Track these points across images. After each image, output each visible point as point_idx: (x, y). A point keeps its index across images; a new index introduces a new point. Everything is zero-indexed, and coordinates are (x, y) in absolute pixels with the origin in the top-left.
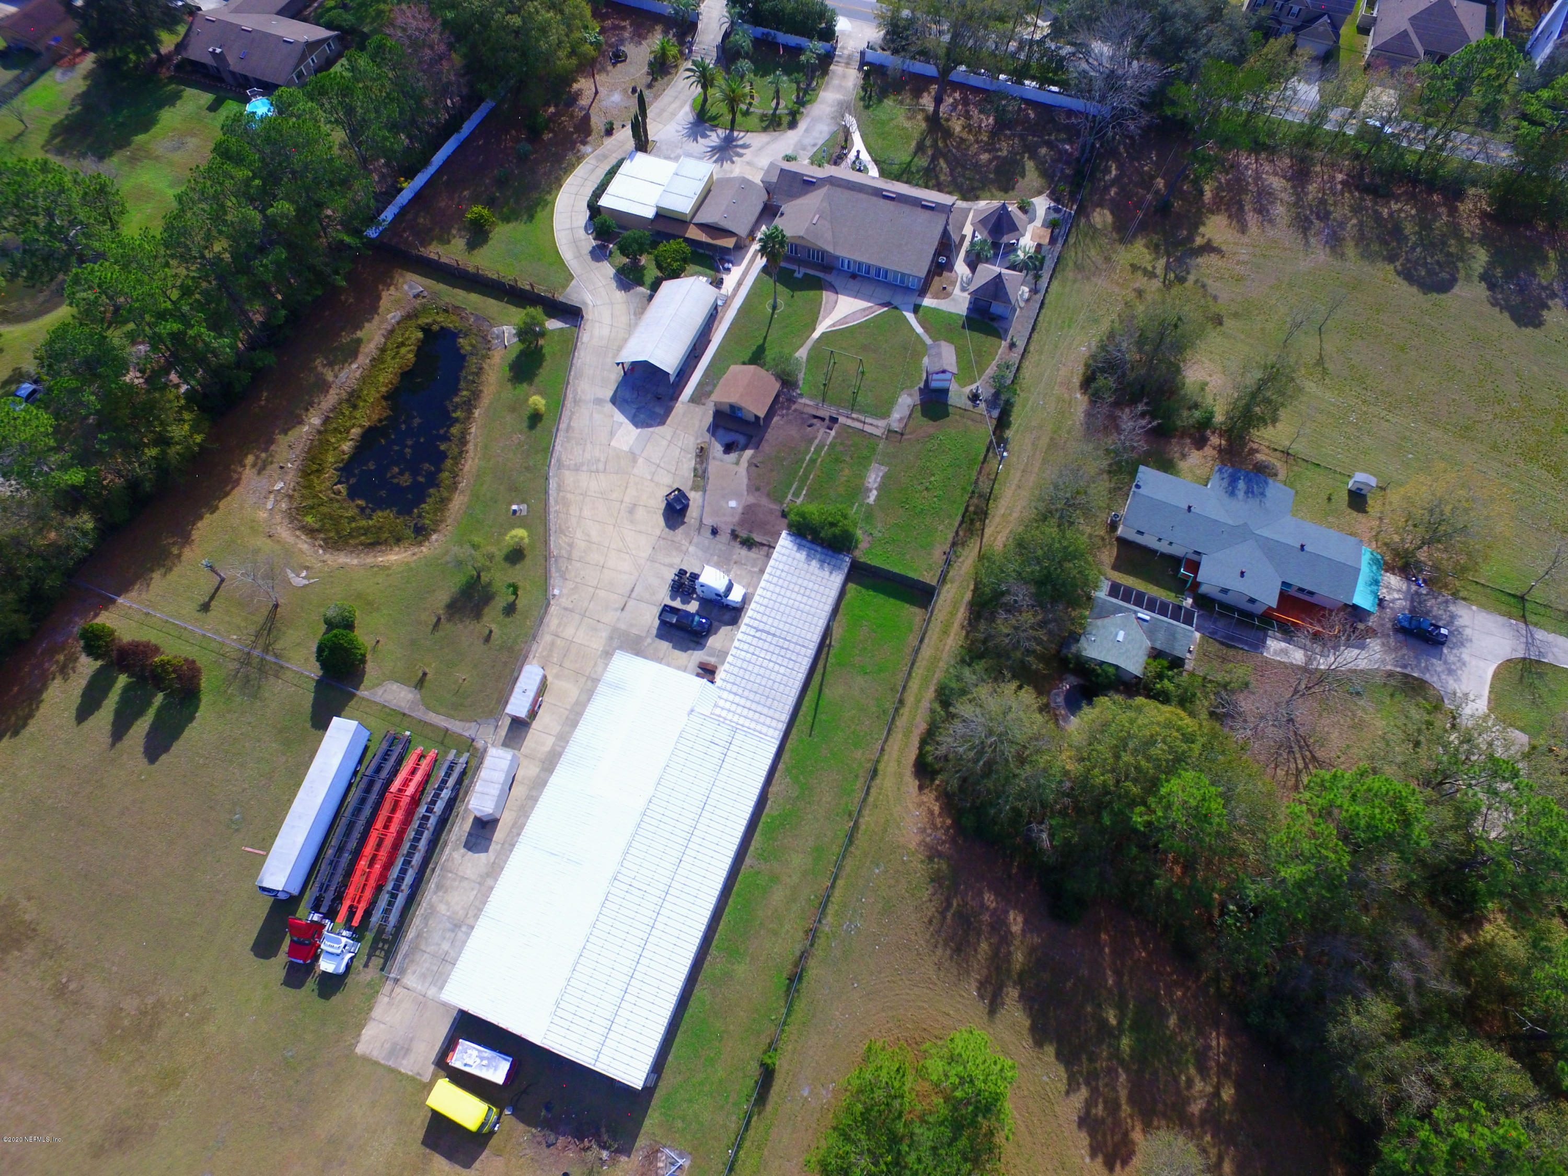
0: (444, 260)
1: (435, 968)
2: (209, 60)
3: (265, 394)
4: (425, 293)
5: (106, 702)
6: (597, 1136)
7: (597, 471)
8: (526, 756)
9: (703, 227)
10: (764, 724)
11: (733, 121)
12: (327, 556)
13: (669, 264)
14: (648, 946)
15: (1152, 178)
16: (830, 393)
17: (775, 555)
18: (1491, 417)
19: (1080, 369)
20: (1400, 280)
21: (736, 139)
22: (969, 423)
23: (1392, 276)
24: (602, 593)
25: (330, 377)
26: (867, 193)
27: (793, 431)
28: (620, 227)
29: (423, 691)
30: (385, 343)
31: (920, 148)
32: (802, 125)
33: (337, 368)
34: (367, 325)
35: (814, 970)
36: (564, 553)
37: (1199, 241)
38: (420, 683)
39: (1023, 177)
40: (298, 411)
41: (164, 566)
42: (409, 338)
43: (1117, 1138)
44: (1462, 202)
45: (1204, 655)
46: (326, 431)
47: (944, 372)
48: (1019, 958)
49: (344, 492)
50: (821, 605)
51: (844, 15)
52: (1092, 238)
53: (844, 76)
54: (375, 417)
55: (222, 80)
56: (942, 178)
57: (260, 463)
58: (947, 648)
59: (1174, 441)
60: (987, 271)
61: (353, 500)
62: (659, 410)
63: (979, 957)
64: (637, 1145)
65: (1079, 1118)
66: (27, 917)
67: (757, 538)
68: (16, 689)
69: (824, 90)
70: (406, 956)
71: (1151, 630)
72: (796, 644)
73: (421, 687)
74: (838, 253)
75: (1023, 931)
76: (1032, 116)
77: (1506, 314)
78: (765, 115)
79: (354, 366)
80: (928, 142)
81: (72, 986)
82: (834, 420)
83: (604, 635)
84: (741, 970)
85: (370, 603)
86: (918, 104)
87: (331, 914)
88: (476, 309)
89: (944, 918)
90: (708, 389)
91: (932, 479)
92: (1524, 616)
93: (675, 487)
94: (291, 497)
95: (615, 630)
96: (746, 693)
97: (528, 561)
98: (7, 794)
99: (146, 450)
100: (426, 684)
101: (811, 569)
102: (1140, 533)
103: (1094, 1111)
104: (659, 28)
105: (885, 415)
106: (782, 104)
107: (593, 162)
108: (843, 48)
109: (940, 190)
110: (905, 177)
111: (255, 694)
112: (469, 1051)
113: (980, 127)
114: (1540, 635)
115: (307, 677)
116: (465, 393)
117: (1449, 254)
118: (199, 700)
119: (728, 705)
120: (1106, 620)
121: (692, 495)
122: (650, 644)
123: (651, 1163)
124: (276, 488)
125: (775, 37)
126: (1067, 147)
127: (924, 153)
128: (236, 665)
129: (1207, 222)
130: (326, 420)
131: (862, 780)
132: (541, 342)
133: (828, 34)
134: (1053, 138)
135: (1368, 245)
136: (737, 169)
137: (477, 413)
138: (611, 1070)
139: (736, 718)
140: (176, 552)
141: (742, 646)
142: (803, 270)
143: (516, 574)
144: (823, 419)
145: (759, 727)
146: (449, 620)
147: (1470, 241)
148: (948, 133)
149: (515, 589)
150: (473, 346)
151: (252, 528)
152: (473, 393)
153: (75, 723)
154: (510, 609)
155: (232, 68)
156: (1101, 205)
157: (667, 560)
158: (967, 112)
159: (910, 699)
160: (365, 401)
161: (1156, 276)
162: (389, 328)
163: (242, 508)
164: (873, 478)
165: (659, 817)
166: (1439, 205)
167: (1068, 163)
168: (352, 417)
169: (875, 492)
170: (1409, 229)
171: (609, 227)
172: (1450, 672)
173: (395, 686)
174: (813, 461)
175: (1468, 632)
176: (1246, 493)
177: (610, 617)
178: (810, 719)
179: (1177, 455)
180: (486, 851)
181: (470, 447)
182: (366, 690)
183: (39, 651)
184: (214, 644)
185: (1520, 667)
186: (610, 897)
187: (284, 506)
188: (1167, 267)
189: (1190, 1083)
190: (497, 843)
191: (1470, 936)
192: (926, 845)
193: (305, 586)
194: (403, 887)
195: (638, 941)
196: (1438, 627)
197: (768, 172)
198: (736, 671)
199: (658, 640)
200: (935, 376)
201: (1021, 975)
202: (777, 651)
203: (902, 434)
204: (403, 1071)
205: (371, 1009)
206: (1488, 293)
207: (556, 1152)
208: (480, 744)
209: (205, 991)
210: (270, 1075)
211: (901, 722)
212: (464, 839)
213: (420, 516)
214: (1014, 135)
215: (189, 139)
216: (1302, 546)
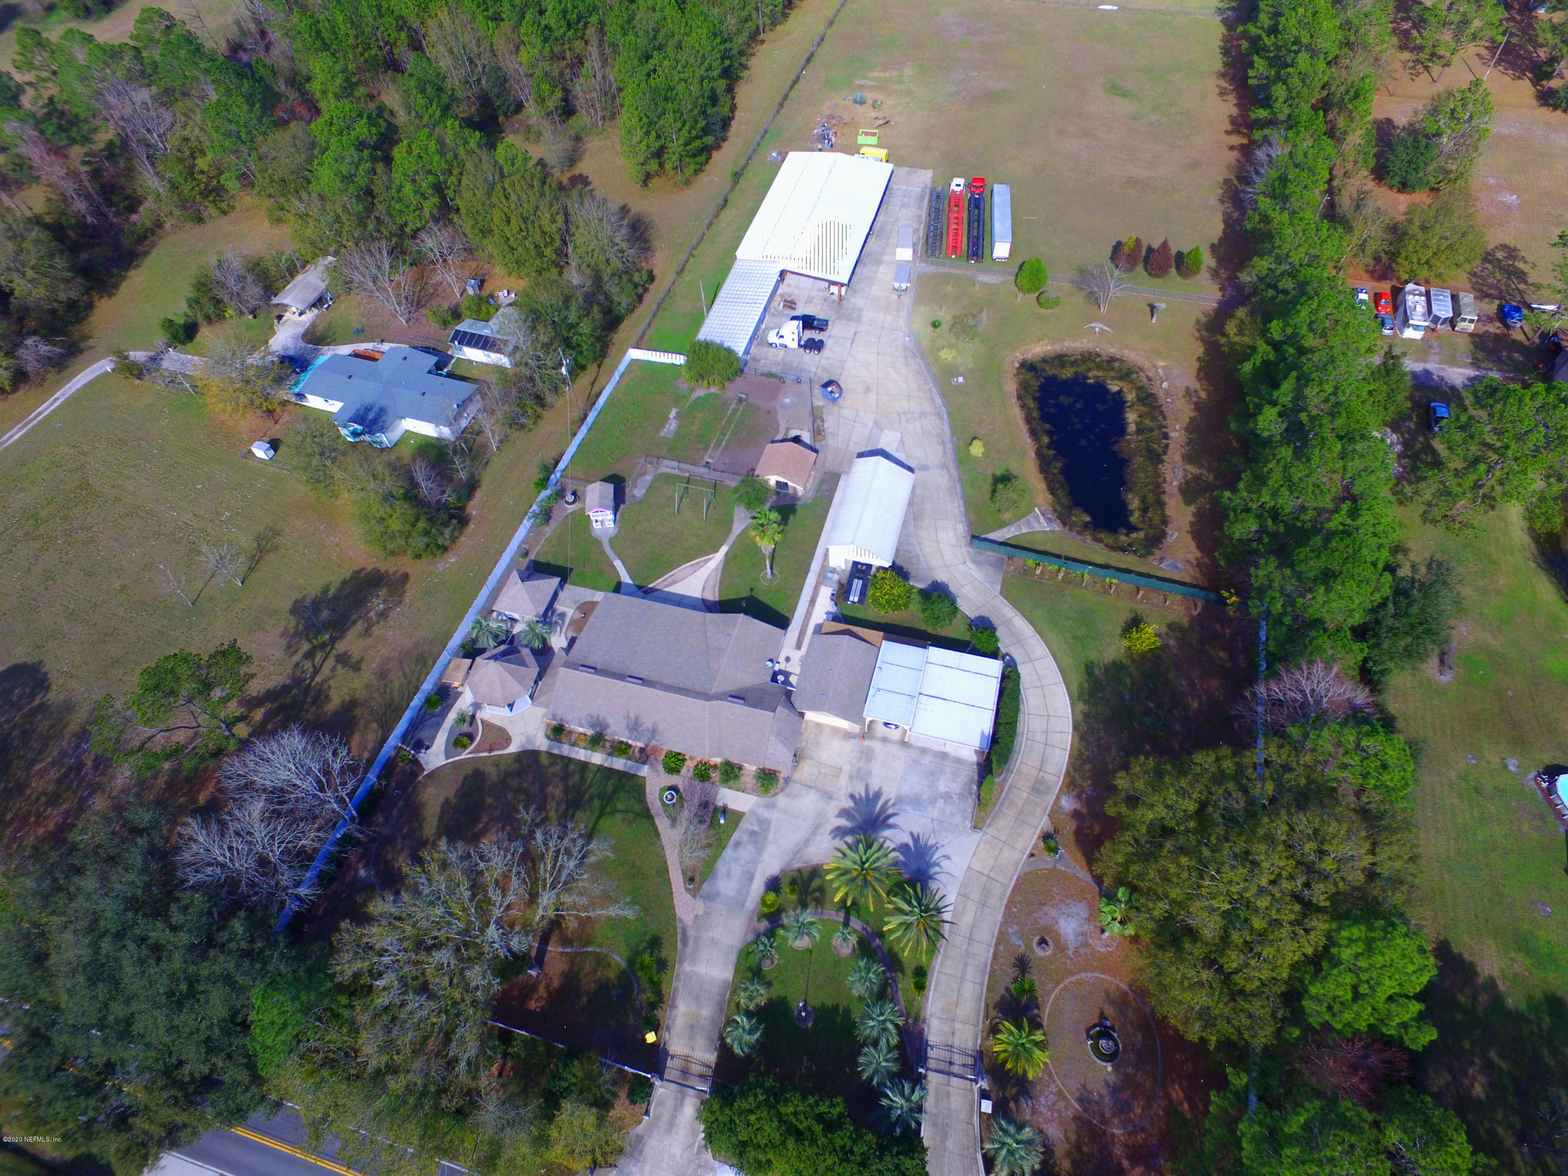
22: (582, 477)
24: (873, 340)
27: (740, 458)
32: (758, 887)
33: (1190, 477)
34: (1191, 519)
40: (1195, 437)
53: (692, 1029)
70: (924, 196)
79: (1175, 483)
82: (704, 468)
85: (1036, 318)
94: (1149, 379)
101: (721, 337)
105: (658, 476)
115: (1052, 281)
121: (820, 402)
124: (1166, 385)
130: (1166, 436)
144: (714, 469)
157: (830, 361)
162: (1170, 527)
164: (672, 426)
169: (671, 416)
173: (991, 282)
177: (862, 328)
182: (1009, 280)
187: (1150, 374)
193: (1091, 323)
203: (644, 461)
204: (906, 167)
208: (923, 264)
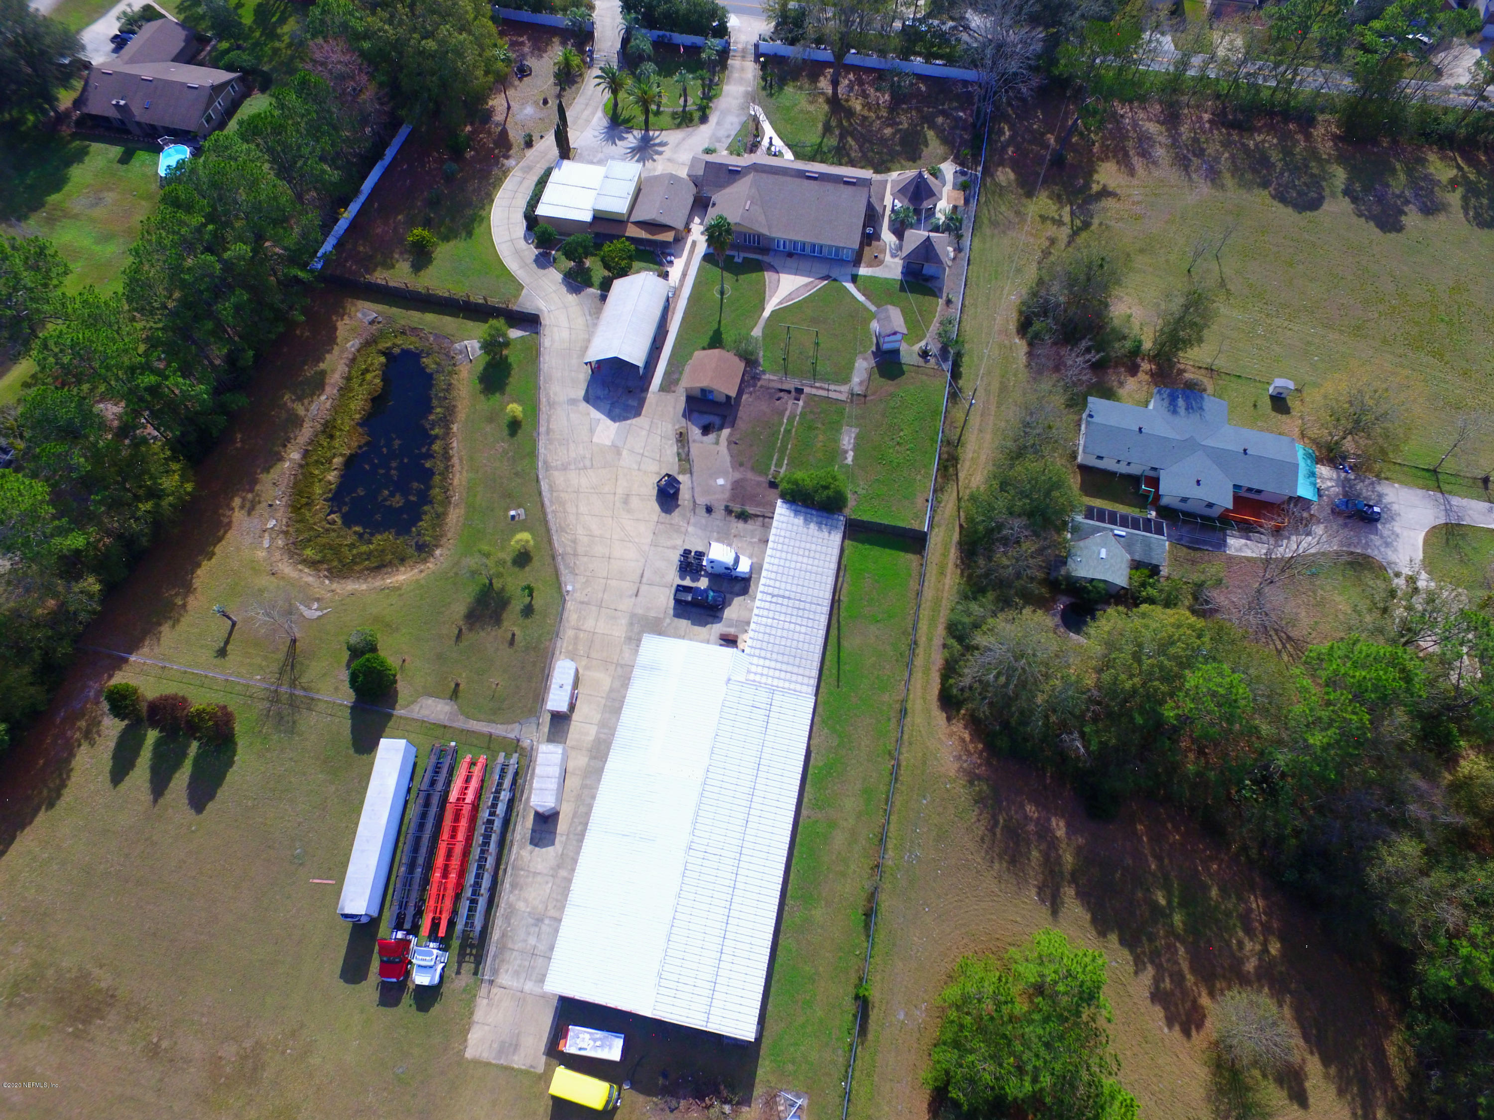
0: (391, 284)
1: (527, 963)
2: (113, 114)
3: (239, 436)
4: (380, 319)
5: (139, 760)
6: (717, 1093)
7: (585, 468)
8: (573, 748)
9: (641, 224)
10: (796, 682)
11: (647, 121)
12: (335, 586)
13: (617, 263)
14: (734, 906)
15: (1043, 134)
16: (790, 366)
17: (775, 523)
18: (1377, 315)
19: (1014, 316)
20: (1275, 203)
21: (652, 139)
22: (924, 378)
23: (1269, 200)
24: (613, 583)
25: (301, 411)
26: (792, 176)
27: (764, 406)
28: (561, 234)
29: (460, 701)
30: (349, 372)
31: (827, 129)
32: (713, 119)
33: (306, 402)
34: (328, 356)
35: (885, 902)
36: (569, 550)
37: (1095, 188)
38: (455, 694)
39: (927, 146)
40: (276, 449)
41: (170, 618)
42: (372, 364)
43: (1188, 1005)
44: (1315, 128)
45: (1175, 560)
46: (307, 464)
47: (895, 333)
48: (1068, 859)
49: (339, 521)
50: (827, 564)
51: (734, 12)
52: (1000, 195)
53: (742, 69)
54: (355, 444)
55: (128, 132)
56: (853, 155)
57: (248, 505)
58: (947, 587)
59: (1110, 371)
60: (915, 236)
61: (350, 528)
62: (633, 403)
63: (1033, 864)
64: (755, 1094)
65: (1151, 993)
66: (103, 985)
67: (751, 510)
68: (41, 762)
69: (727, 84)
70: (495, 957)
71: (1128, 544)
72: (811, 603)
73: (457, 697)
74: (774, 235)
75: (1067, 833)
76: (923, 88)
77: (1372, 224)
78: (676, 113)
79: (323, 398)
80: (833, 123)
81: (165, 1044)
82: (799, 391)
83: (624, 621)
84: (818, 914)
85: (388, 625)
86: (816, 88)
87: (414, 930)
88: (433, 328)
89: (994, 834)
90: (676, 376)
91: (902, 434)
92: (1439, 487)
93: (664, 473)
94: (286, 533)
95: (633, 615)
96: (774, 656)
97: (536, 563)
98: (55, 867)
99: (140, 505)
100: (460, 694)
101: (811, 531)
102: (1100, 458)
103: (1162, 985)
104: (556, 40)
105: (846, 380)
106: (690, 101)
107: (519, 174)
108: (736, 43)
109: (853, 166)
110: (818, 157)
111: (292, 730)
112: (581, 1036)
113: (878, 104)
114: (1456, 501)
115: (341, 705)
116: (438, 410)
117: (1313, 176)
118: (236, 744)
119: (760, 670)
120: (1087, 541)
121: (680, 478)
122: (669, 624)
123: (771, 1109)
124: (270, 526)
125: (671, 38)
126: (961, 114)
127: (832, 133)
128: (267, 704)
129: (1099, 169)
130: (306, 454)
131: (894, 720)
132: (505, 352)
133: (722, 31)
134: (946, 107)
135: (1242, 174)
136: (660, 166)
137: (455, 428)
138: (723, 1028)
139: (770, 681)
140: (180, 603)
141: (761, 612)
142: (742, 255)
143: (526, 576)
144: (789, 392)
145: (792, 686)
146: (470, 630)
147: (1328, 161)
148: (850, 113)
149: (530, 590)
150: (438, 364)
151: (253, 569)
152: (447, 408)
153: (111, 786)
154: (528, 611)
155: (138, 119)
156: (1001, 163)
157: (670, 543)
158: (864, 91)
159: (922, 641)
160: (341, 430)
161: (1064, 224)
162: (351, 356)
163: (238, 549)
164: (847, 440)
165: (719, 784)
166: (1296, 133)
167: (964, 129)
168: (330, 448)
169: (851, 453)
170: (1275, 156)
171: (550, 235)
172: (1387, 545)
173: (430, 701)
174: (787, 431)
175: (1395, 507)
176: (1187, 409)
177: (626, 604)
178: (835, 671)
179: (1115, 383)
180: (553, 844)
181: (455, 460)
182: (402, 708)
183: (58, 721)
184: (238, 688)
185: (1444, 532)
186: (689, 866)
187: (280, 543)
188: (1072, 213)
189: (1241, 944)
190: (562, 835)
191: (1450, 773)
192: (965, 770)
193: (319, 617)
194: (482, 891)
195: (724, 903)
196: (1371, 507)
197: (692, 166)
198: (760, 636)
199: (676, 620)
200: (887, 339)
201: (1073, 874)
202: (795, 612)
203: (865, 396)
204: (516, 1066)
205: (472, 1013)
206: (1353, 206)
207: (680, 1115)
208: (526, 743)
209: (302, 1025)
210: (385, 1094)
211: (919, 661)
212: (528, 836)
213: (419, 534)
214: (911, 108)
215: (106, 194)
216: (1245, 450)
